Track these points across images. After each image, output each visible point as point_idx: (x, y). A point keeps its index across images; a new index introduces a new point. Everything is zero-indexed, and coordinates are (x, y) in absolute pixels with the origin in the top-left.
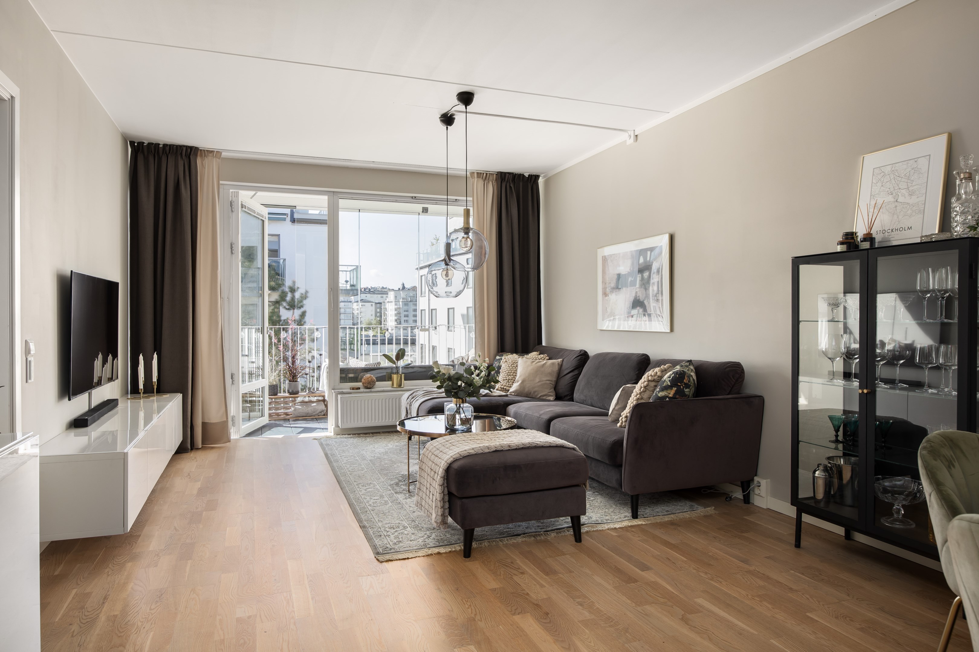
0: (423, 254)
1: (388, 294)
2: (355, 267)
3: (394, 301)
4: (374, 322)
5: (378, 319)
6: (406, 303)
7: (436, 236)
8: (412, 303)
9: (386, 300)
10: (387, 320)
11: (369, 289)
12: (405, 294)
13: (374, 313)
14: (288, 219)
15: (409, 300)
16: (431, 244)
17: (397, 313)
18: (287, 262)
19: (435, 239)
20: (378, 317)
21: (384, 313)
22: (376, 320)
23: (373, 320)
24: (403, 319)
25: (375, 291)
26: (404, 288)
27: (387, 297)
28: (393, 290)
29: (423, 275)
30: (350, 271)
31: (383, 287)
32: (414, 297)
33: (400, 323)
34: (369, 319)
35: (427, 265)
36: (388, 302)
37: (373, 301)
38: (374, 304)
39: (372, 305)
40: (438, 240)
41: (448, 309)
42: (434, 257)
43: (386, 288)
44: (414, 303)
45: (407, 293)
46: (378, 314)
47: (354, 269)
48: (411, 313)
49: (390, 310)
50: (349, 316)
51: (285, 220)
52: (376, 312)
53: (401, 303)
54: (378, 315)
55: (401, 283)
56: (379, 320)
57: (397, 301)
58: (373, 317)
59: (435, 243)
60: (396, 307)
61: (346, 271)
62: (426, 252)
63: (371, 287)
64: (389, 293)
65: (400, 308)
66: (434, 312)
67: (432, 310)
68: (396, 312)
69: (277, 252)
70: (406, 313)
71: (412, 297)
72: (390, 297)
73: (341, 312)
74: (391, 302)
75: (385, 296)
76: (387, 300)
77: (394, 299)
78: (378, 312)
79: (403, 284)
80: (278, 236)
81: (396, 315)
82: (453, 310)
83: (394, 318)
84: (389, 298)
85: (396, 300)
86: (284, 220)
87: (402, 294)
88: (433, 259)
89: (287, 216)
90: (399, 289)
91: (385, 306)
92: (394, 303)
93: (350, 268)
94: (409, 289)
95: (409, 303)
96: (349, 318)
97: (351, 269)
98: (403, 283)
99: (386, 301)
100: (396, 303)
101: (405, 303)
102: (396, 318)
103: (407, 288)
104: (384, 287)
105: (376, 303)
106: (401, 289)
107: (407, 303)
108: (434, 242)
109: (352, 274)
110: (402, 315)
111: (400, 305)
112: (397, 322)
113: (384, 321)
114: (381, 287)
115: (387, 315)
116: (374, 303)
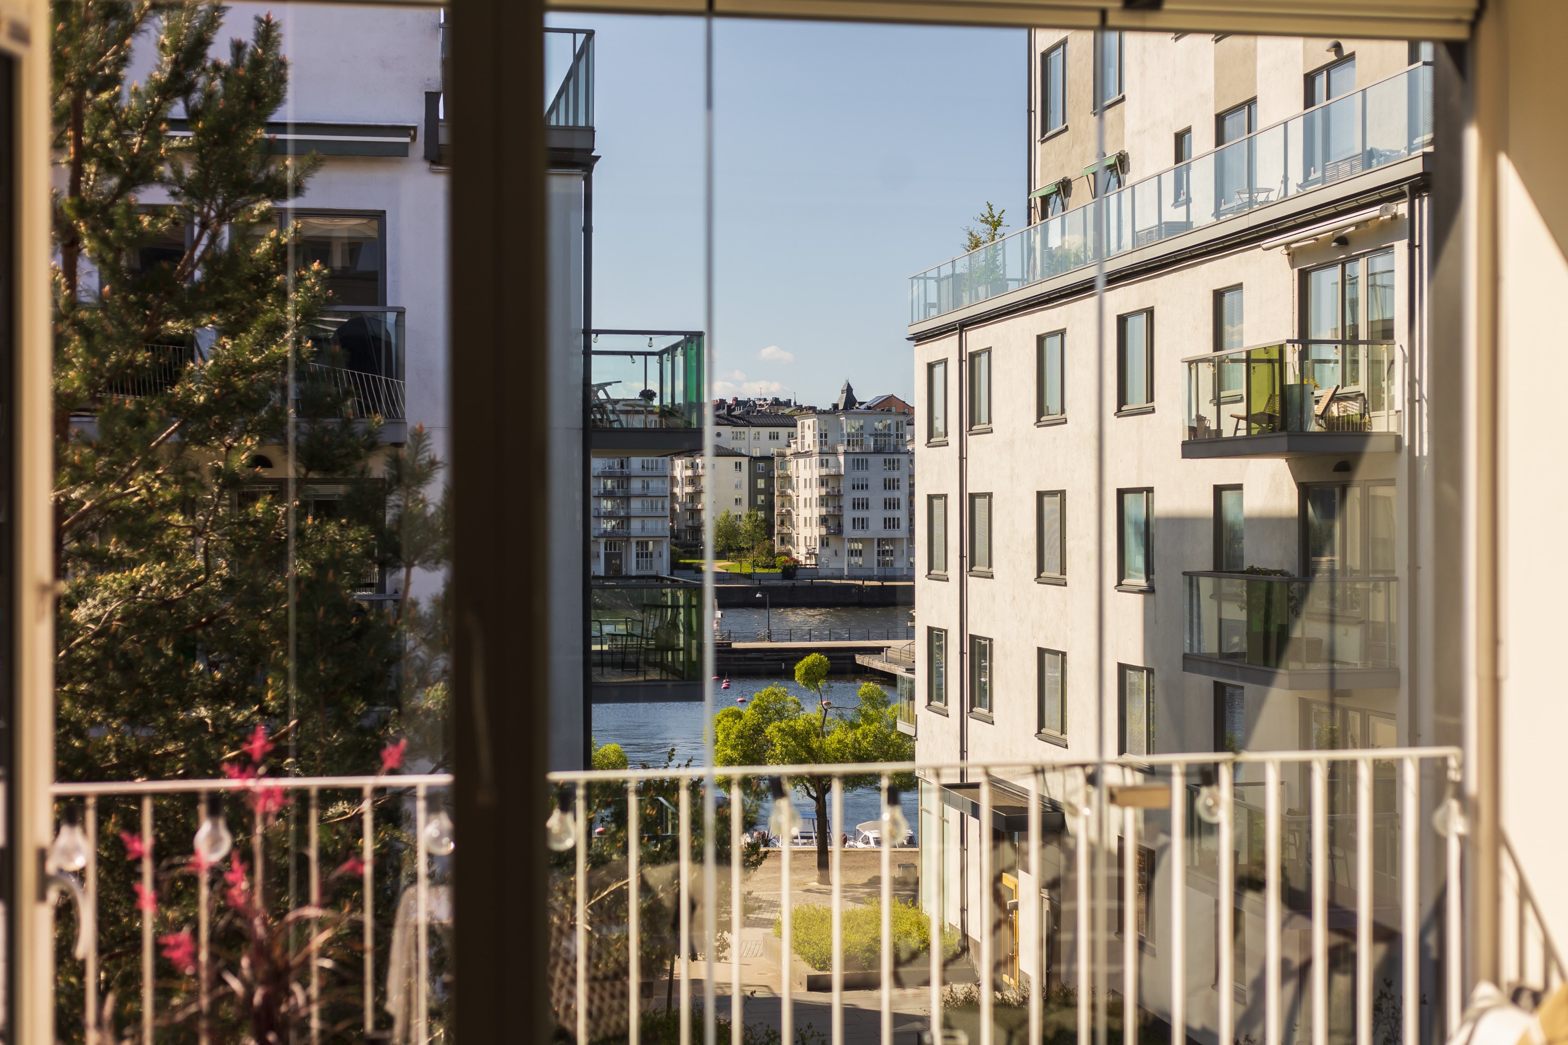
0: (939, 280)
1: (795, 426)
2: (682, 337)
3: (817, 450)
4: (745, 525)
5: (761, 515)
6: (860, 457)
7: (990, 207)
8: (880, 458)
9: (789, 446)
10: (791, 519)
11: (729, 406)
12: (857, 425)
13: (744, 493)
14: (419, 148)
15: (869, 445)
16: (968, 243)
17: (828, 494)
18: (409, 321)
19: (987, 222)
20: (760, 508)
21: (783, 494)
22: (753, 519)
23: (744, 518)
24: (849, 515)
25: (748, 413)
26: (850, 401)
27: (791, 436)
28: (813, 409)
29: (939, 362)
30: (660, 354)
31: (776, 400)
32: (890, 435)
33: (839, 531)
34: (728, 516)
35: (953, 324)
36: (797, 455)
37: (743, 452)
38: (745, 461)
39: (738, 466)
40: (996, 224)
41: (1040, 495)
42: (982, 290)
43: (788, 404)
44: (888, 457)
45: (862, 423)
46: (761, 498)
47: (674, 347)
48: (876, 496)
49: (801, 484)
50: (660, 506)
51: (406, 155)
52: (753, 491)
53: (842, 459)
54: (759, 502)
55: (842, 386)
56: (765, 520)
57: (826, 452)
58: (743, 510)
59: (984, 237)
60: (824, 472)
61: (646, 354)
62: (950, 272)
63: (736, 399)
64: (799, 424)
65: (838, 476)
66: (980, 503)
67: (973, 496)
68: (823, 491)
69: (376, 280)
70: (860, 494)
71: (881, 435)
72: (803, 437)
73: (633, 492)
74: (807, 454)
75: (783, 432)
76: (793, 446)
77: (817, 443)
78: (761, 492)
79: (849, 390)
80: (379, 216)
81: (823, 501)
82: (1058, 498)
83: (817, 512)
84: (799, 440)
85: (825, 449)
86: (401, 151)
87: (848, 425)
88: (977, 297)
89: (414, 138)
90: (836, 406)
91: (783, 466)
92: (815, 459)
93: (661, 343)
94: (869, 408)
95: (872, 459)
96: (660, 512)
97: (663, 347)
98: (849, 386)
99: (788, 452)
100: (825, 458)
101: (856, 457)
102: (824, 511)
103: (861, 404)
104: (782, 399)
105: (753, 460)
106: (841, 407)
107: (864, 457)
108: (982, 230)
109: (669, 364)
110: (847, 502)
111: (839, 467)
112: (828, 528)
113: (782, 523)
114: (770, 400)
115: (790, 501)
116: (747, 459)
